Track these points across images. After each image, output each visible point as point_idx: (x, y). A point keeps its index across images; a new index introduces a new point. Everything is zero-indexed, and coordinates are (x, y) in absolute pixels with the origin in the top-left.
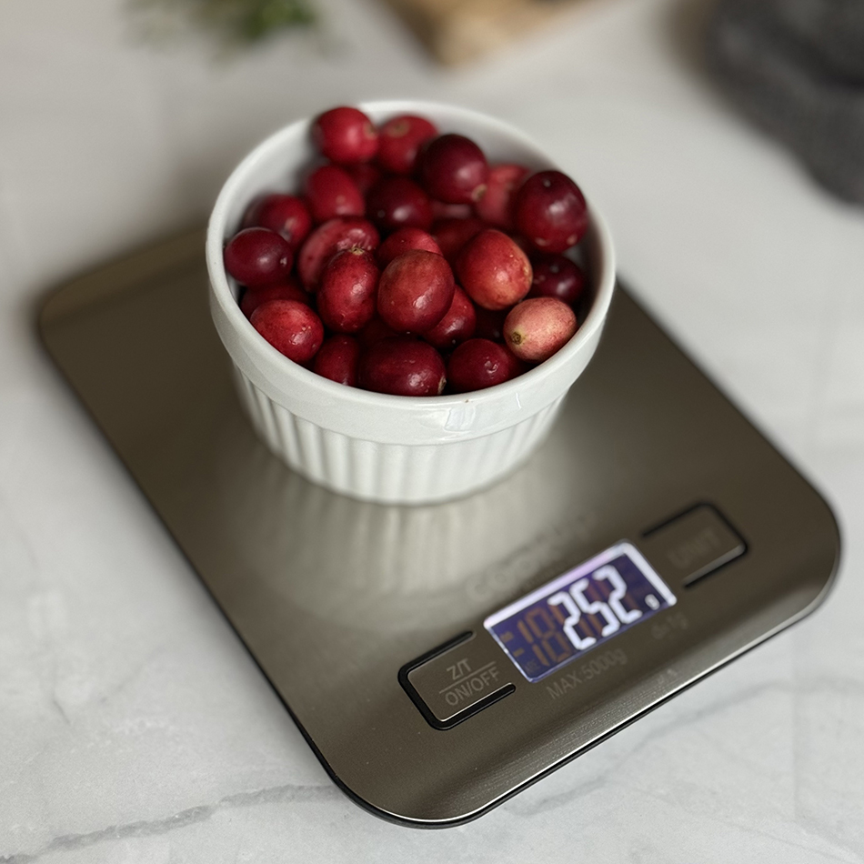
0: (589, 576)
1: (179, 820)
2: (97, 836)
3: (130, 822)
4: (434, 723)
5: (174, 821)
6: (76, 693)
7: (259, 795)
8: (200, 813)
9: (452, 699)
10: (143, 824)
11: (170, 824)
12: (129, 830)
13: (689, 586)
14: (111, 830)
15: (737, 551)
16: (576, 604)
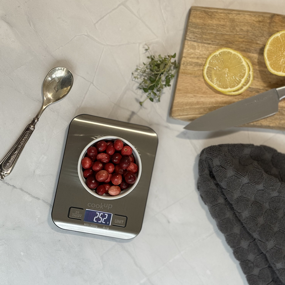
0: (104, 214)
2: (25, 192)
4: (68, 217)
5: (35, 197)
6: (38, 172)
7: (46, 202)
8: (38, 199)
9: (73, 215)
10: (31, 195)
11: (34, 197)
12: (29, 194)
13: (113, 225)
14: (27, 192)
15: (124, 226)
16: (99, 215)
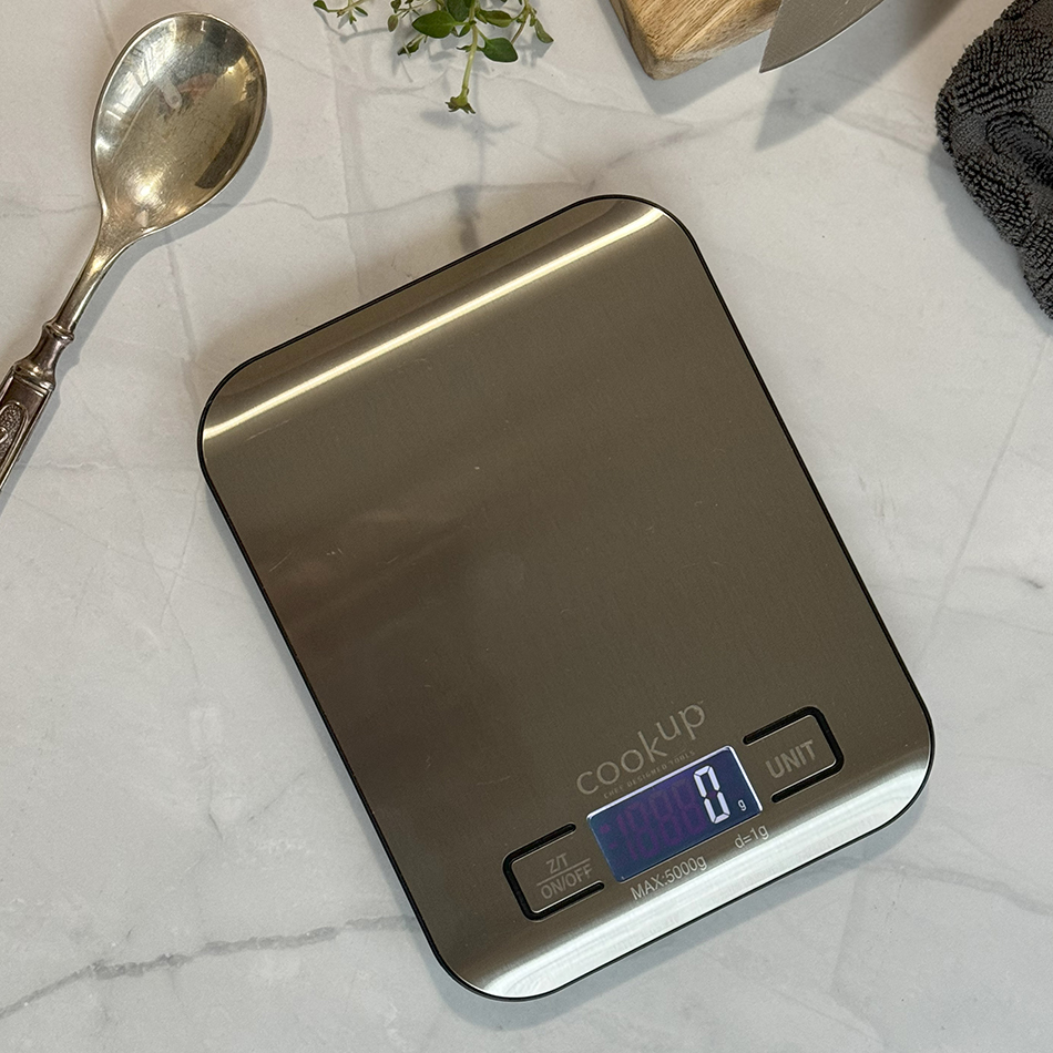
1: (309, 938)
2: (241, 945)
3: (268, 936)
4: (529, 915)
5: (306, 938)
6: (229, 808)
7: (378, 921)
8: (326, 933)
9: (547, 892)
10: (280, 938)
11: (302, 940)
12: (267, 943)
13: (777, 798)
14: (253, 940)
15: (832, 765)
